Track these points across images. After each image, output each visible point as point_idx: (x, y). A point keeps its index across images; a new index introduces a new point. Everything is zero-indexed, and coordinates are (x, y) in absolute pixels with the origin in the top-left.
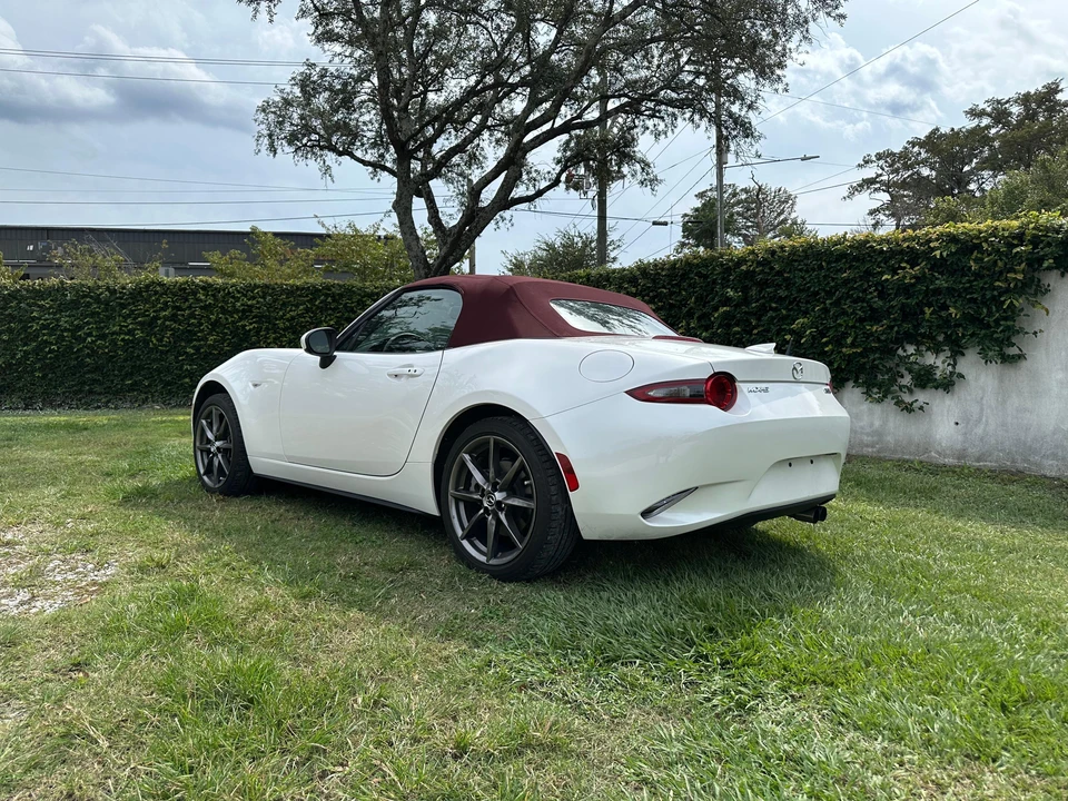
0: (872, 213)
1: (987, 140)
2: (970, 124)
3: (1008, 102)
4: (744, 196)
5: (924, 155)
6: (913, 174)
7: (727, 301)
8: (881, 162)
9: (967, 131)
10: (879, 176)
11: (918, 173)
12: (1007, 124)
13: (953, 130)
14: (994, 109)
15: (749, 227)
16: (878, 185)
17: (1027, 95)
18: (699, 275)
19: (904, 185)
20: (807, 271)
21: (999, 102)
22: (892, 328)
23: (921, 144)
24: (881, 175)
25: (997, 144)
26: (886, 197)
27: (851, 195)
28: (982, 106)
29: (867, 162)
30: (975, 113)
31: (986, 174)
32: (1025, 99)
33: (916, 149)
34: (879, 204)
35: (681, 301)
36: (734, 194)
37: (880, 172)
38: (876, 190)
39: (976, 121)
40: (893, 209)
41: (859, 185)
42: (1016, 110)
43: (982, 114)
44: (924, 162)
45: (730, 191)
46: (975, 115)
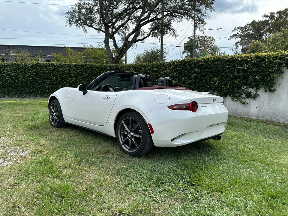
0: (236, 44)
1: (268, 24)
2: (264, 19)
3: (274, 13)
4: (201, 39)
5: (251, 28)
6: (247, 33)
7: (195, 72)
8: (239, 29)
9: (263, 21)
10: (238, 33)
11: (249, 33)
12: (274, 19)
13: (259, 21)
14: (270, 15)
15: (202, 47)
17: (280, 11)
18: (188, 65)
19: (245, 36)
20: (218, 65)
21: (272, 13)
22: (240, 81)
23: (250, 25)
24: (239, 33)
25: (271, 25)
26: (240, 39)
27: (230, 39)
28: (267, 14)
29: (235, 29)
30: (265, 16)
31: (267, 33)
32: (279, 13)
33: (249, 26)
34: (238, 41)
35: (183, 72)
36: (198, 38)
37: (238, 32)
38: (237, 37)
39: (265, 19)
40: (241, 43)
41: (233, 36)
42: (276, 15)
43: (267, 16)
44: (251, 30)
45: (197, 37)
46: (265, 17)
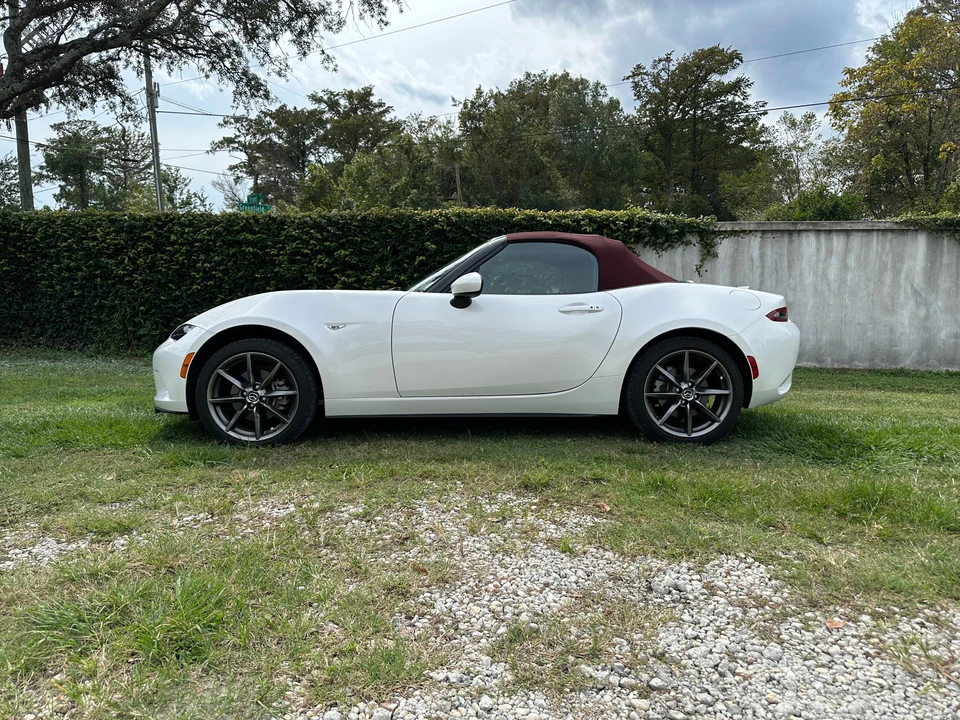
0: (231, 168)
1: (322, 123)
2: (311, 106)
3: (338, 95)
4: (105, 135)
5: (273, 125)
6: (266, 140)
8: (238, 125)
9: (308, 112)
10: (237, 137)
11: (270, 139)
12: (338, 112)
13: (295, 108)
14: (329, 98)
15: (114, 167)
16: (236, 145)
17: (351, 92)
19: (260, 148)
21: (332, 93)
23: (272, 115)
25: (329, 126)
26: (243, 157)
27: (213, 150)
28: (320, 94)
29: (226, 123)
30: (315, 98)
31: (321, 149)
32: (350, 95)
33: (268, 119)
34: (237, 162)
36: (96, 132)
37: (238, 134)
38: (234, 148)
39: (316, 106)
40: (250, 168)
41: (221, 142)
42: (343, 102)
43: (319, 100)
44: (274, 130)
45: (90, 128)
46: (316, 100)
